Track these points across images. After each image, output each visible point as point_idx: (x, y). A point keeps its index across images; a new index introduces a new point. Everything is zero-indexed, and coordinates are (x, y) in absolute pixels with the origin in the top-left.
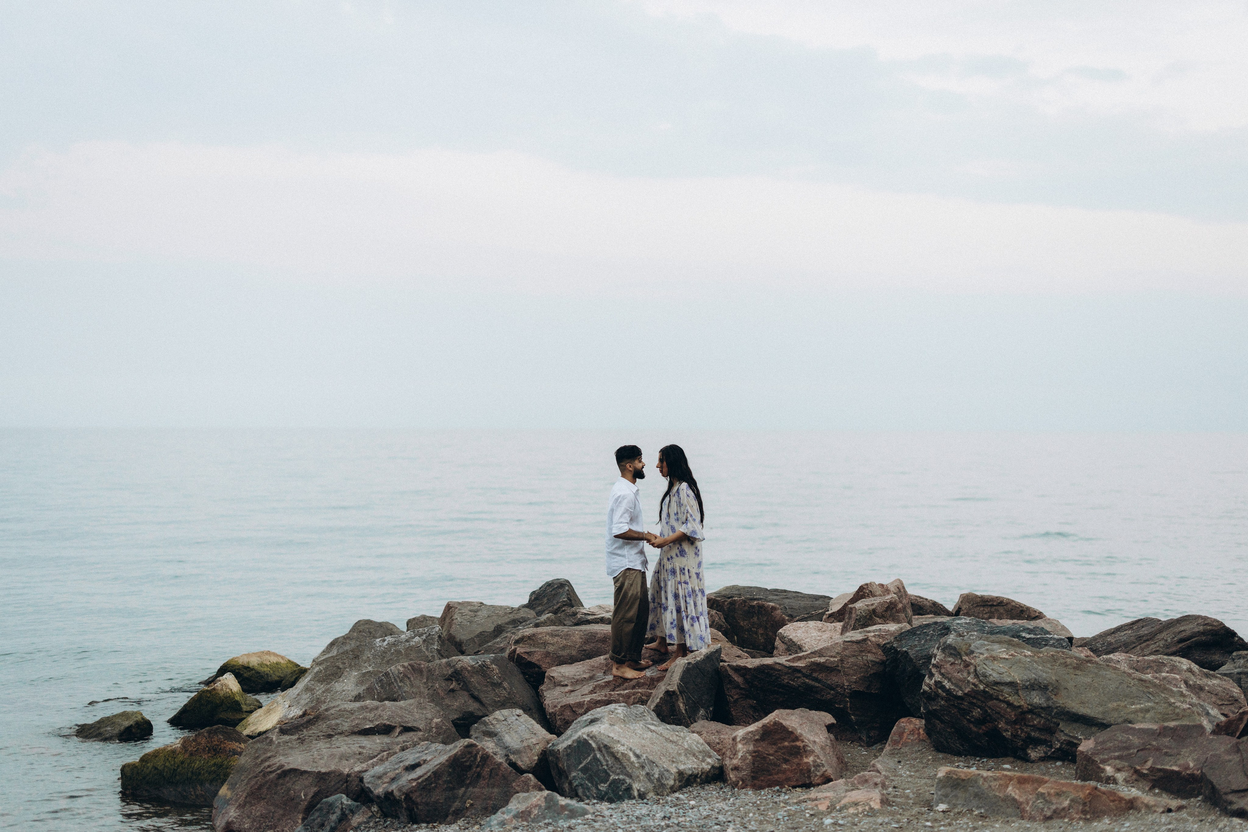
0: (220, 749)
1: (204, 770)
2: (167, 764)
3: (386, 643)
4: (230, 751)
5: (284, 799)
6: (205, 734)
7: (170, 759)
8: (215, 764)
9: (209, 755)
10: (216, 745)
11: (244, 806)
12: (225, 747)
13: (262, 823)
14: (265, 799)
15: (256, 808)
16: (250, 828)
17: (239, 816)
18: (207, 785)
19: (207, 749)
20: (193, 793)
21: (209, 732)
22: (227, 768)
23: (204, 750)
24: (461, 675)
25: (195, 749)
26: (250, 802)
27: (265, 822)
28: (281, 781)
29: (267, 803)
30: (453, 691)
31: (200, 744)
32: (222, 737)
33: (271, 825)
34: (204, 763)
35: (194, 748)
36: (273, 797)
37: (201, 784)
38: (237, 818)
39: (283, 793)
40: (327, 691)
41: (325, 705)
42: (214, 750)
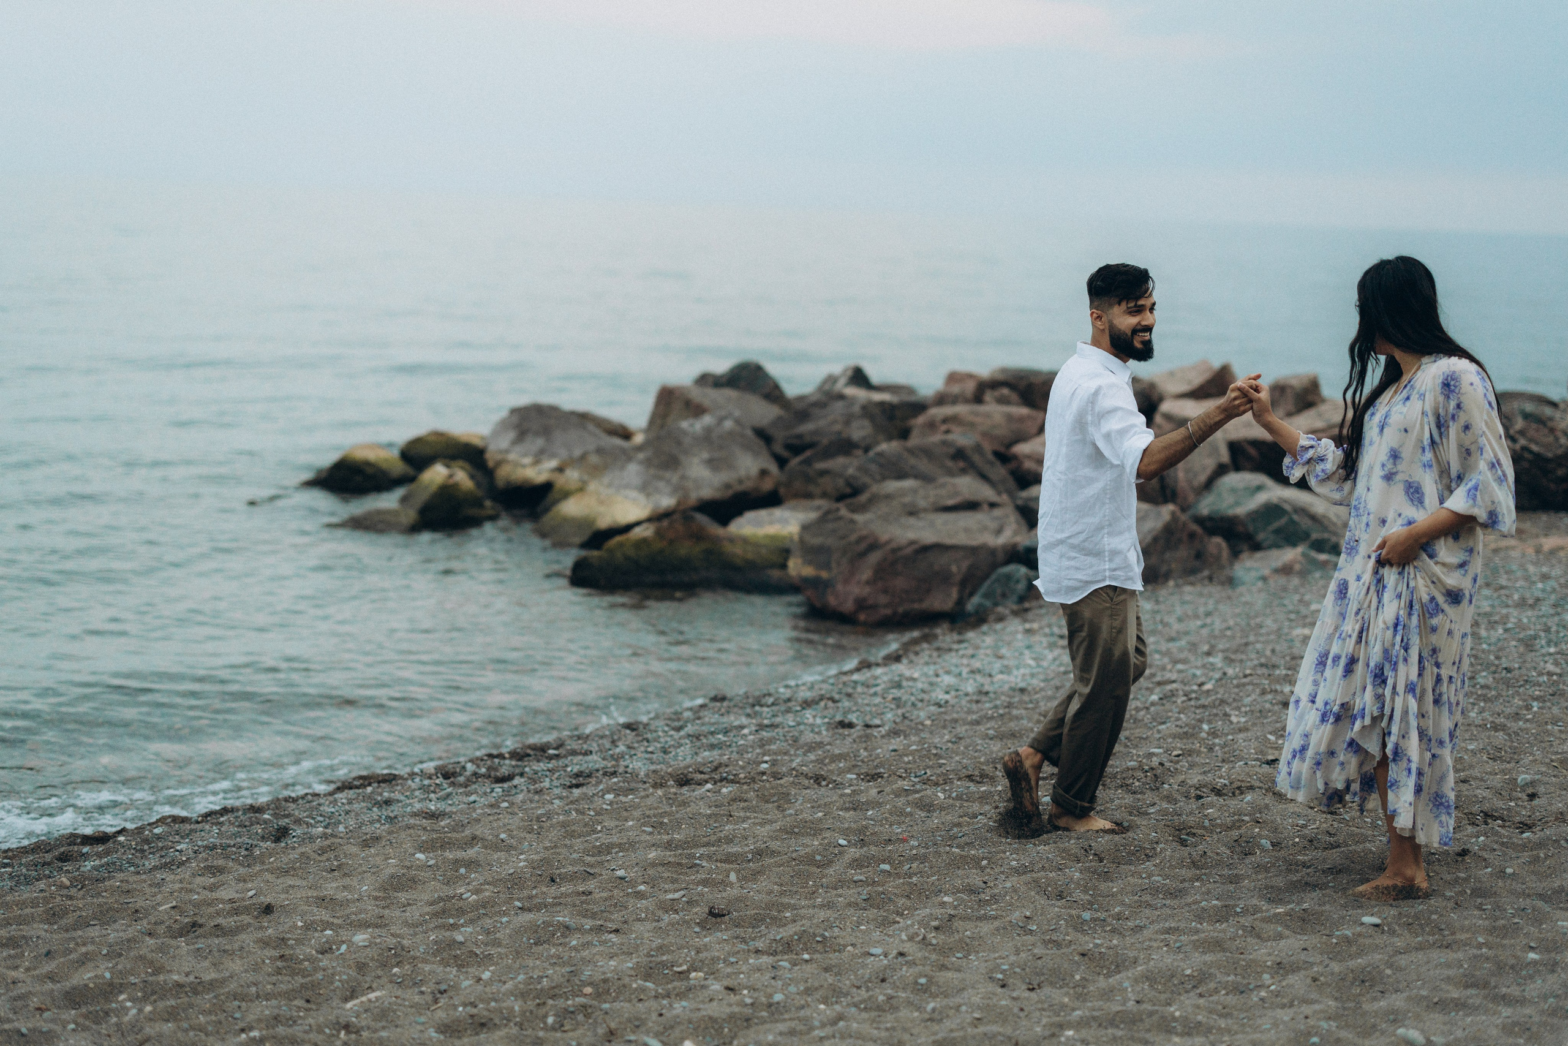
0: (702, 536)
1: (691, 557)
3: (697, 428)
4: (718, 538)
5: (927, 573)
8: (701, 551)
9: (693, 542)
11: (875, 582)
12: (710, 534)
13: (905, 598)
14: (902, 573)
15: (892, 583)
16: (889, 605)
17: (871, 592)
19: (688, 536)
22: (721, 555)
23: (685, 537)
25: (675, 537)
26: (882, 578)
27: (908, 598)
28: (920, 556)
29: (906, 578)
30: (962, 468)
31: (678, 531)
33: (916, 599)
34: (689, 550)
35: (672, 536)
36: (913, 572)
38: (869, 595)
39: (925, 568)
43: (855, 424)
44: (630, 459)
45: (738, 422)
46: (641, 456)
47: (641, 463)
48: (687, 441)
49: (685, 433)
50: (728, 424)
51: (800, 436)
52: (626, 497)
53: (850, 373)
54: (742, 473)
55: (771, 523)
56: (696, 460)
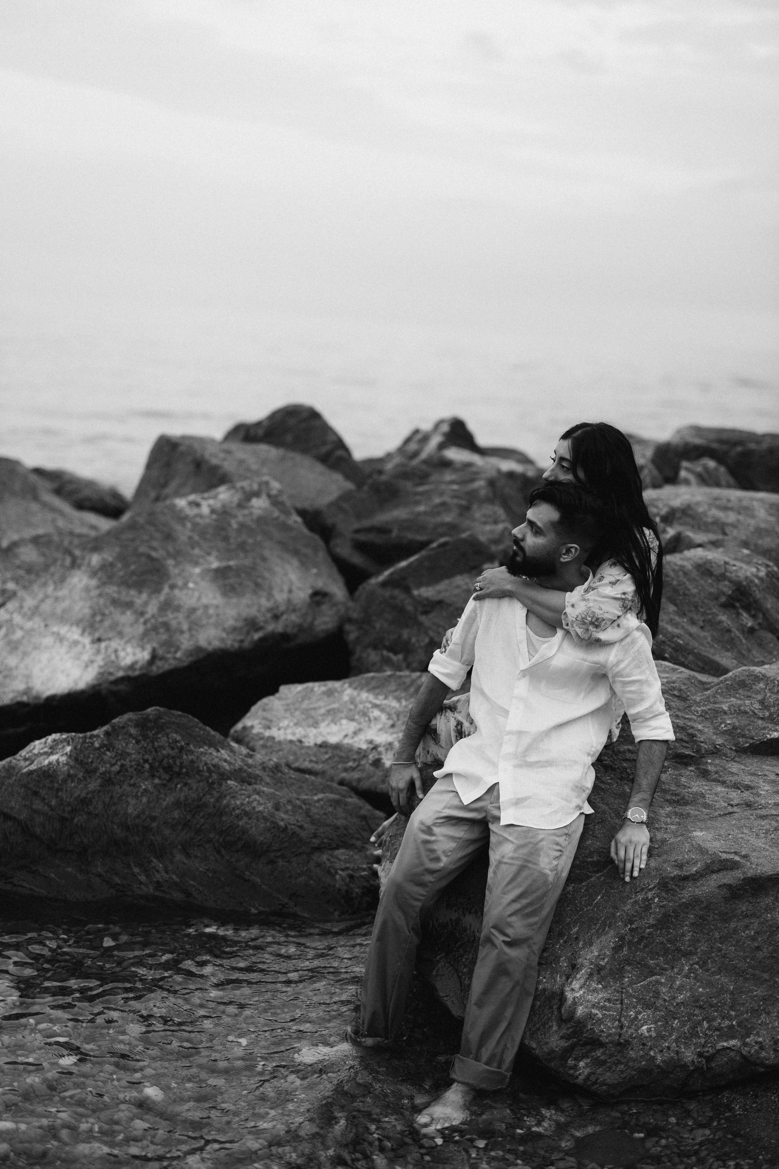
0: (181, 766)
1: (153, 819)
2: (38, 805)
3: (205, 510)
4: (209, 770)
5: (760, 955)
6: (133, 731)
7: (43, 792)
8: (177, 804)
9: (157, 781)
10: (168, 756)
11: (617, 973)
12: (192, 762)
13: (700, 1023)
14: (691, 953)
15: (672, 979)
16: (660, 1037)
17: (609, 1000)
18: (179, 857)
19: (147, 766)
20: (143, 878)
21: (142, 725)
22: (221, 815)
23: (139, 770)
24: (751, 595)
25: (116, 768)
26: (641, 965)
27: (710, 1020)
28: (743, 907)
29: (703, 964)
30: (752, 630)
31: (124, 755)
32: (179, 738)
33: (731, 1027)
34: (149, 802)
35: (112, 765)
36: (720, 950)
37: (161, 853)
38: (603, 1008)
39: (754, 939)
40: (167, 606)
41: (187, 635)
42: (168, 769)
43: (478, 513)
44: (75, 564)
45: (275, 501)
46: (95, 559)
47: (93, 574)
48: (183, 533)
49: (182, 519)
50: (260, 504)
51: (383, 530)
52: (60, 639)
53: (445, 428)
54: (280, 597)
55: (333, 715)
56: (197, 570)
